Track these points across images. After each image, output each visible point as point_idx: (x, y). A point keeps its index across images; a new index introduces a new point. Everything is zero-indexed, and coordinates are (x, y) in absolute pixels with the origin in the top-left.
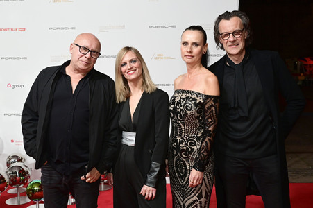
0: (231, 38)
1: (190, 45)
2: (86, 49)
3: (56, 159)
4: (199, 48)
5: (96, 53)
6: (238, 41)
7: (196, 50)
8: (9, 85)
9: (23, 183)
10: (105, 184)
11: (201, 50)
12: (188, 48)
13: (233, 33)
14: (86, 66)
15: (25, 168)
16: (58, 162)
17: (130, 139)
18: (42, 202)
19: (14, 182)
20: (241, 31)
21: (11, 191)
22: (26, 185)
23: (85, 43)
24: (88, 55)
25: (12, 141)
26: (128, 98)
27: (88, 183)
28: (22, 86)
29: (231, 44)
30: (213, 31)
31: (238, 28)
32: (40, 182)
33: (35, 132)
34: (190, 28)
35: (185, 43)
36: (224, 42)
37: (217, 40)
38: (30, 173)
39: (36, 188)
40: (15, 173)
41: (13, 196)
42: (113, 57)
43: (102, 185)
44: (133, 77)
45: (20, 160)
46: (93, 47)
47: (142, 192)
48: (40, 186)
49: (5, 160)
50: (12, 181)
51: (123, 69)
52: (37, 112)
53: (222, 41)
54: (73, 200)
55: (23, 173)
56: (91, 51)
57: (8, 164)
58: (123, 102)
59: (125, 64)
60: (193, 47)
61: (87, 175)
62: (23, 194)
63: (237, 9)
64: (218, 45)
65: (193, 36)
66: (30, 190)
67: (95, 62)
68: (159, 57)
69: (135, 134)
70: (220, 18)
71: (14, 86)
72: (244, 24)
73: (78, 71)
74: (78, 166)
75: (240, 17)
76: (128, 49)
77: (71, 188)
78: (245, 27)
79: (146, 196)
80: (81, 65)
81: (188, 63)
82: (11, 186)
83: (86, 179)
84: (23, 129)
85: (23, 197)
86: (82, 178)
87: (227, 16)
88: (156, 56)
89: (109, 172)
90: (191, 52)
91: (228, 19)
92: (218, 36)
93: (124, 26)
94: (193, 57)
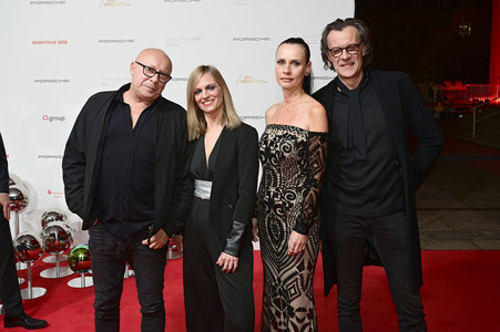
0: (344, 55)
1: (287, 64)
2: (151, 69)
3: (110, 216)
4: (300, 67)
5: (165, 75)
6: (353, 60)
7: (296, 70)
8: (45, 118)
9: (64, 248)
10: (173, 250)
11: (303, 71)
12: (285, 68)
13: (346, 48)
14: (151, 92)
15: (66, 229)
16: (113, 221)
17: (204, 190)
18: (89, 275)
19: (52, 247)
20: (358, 46)
21: (48, 260)
22: (67, 251)
23: (151, 61)
24: (155, 78)
25: (49, 192)
26: (203, 134)
27: (152, 249)
28: (62, 119)
29: (343, 63)
30: (320, 45)
31: (353, 42)
32: (87, 247)
33: (82, 180)
34: (287, 41)
35: (282, 62)
36: (335, 60)
37: (325, 58)
38: (73, 235)
39: (81, 256)
40: (54, 235)
41: (51, 266)
42: (184, 79)
43: (170, 252)
44: (210, 108)
45: (60, 218)
46: (162, 67)
47: (220, 261)
48: (87, 253)
49: (40, 218)
50: (49, 246)
51: (198, 98)
52: (84, 153)
53: (331, 58)
54: (131, 272)
55: (64, 235)
56: (159, 73)
57: (44, 223)
58: (196, 140)
59: (200, 91)
60: (292, 66)
61: (152, 239)
62: (63, 264)
63: (353, 17)
64: (326, 64)
65: (292, 52)
66: (73, 258)
67: (163, 88)
68: (247, 80)
69: (211, 183)
70: (329, 28)
71: (51, 119)
72: (362, 37)
73: (141, 99)
74: (139, 226)
75: (356, 26)
76: (204, 69)
77: (128, 257)
78: (362, 40)
79: (225, 267)
80: (145, 92)
81: (285, 89)
82: (48, 252)
83: (150, 243)
84: (64, 176)
85: (64, 268)
86: (145, 242)
87: (338, 25)
88: (243, 78)
89: (178, 234)
90: (289, 74)
91: (340, 29)
92: (327, 52)
93: (199, 38)
94: (292, 79)
